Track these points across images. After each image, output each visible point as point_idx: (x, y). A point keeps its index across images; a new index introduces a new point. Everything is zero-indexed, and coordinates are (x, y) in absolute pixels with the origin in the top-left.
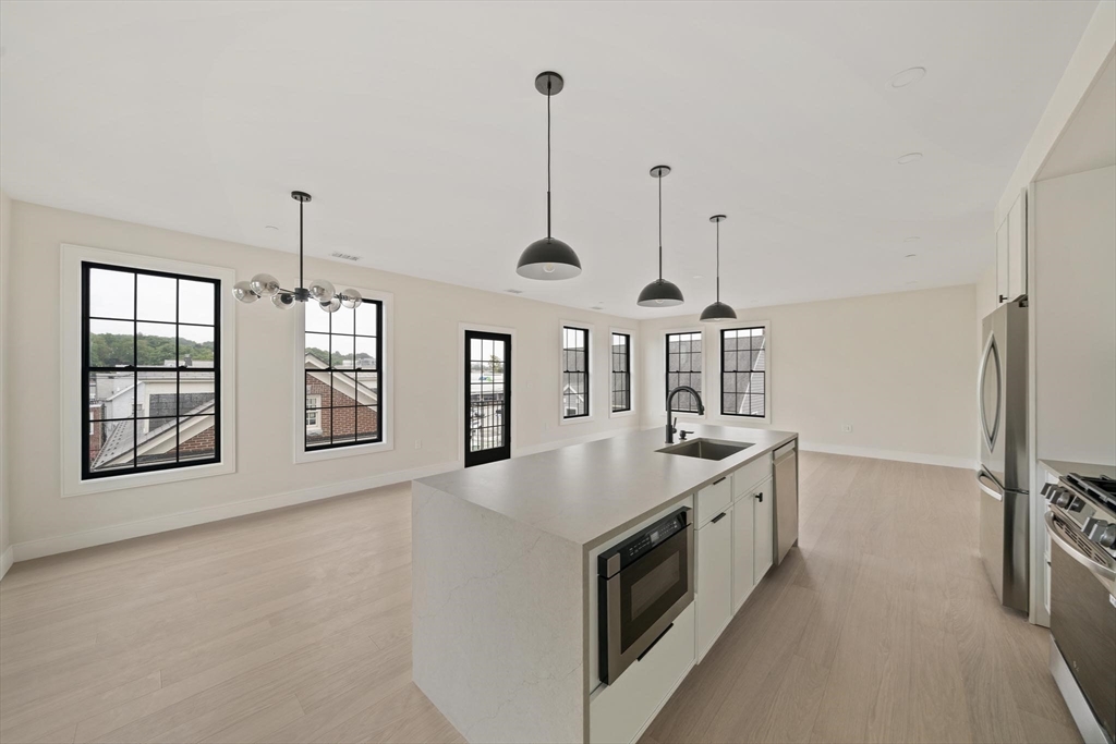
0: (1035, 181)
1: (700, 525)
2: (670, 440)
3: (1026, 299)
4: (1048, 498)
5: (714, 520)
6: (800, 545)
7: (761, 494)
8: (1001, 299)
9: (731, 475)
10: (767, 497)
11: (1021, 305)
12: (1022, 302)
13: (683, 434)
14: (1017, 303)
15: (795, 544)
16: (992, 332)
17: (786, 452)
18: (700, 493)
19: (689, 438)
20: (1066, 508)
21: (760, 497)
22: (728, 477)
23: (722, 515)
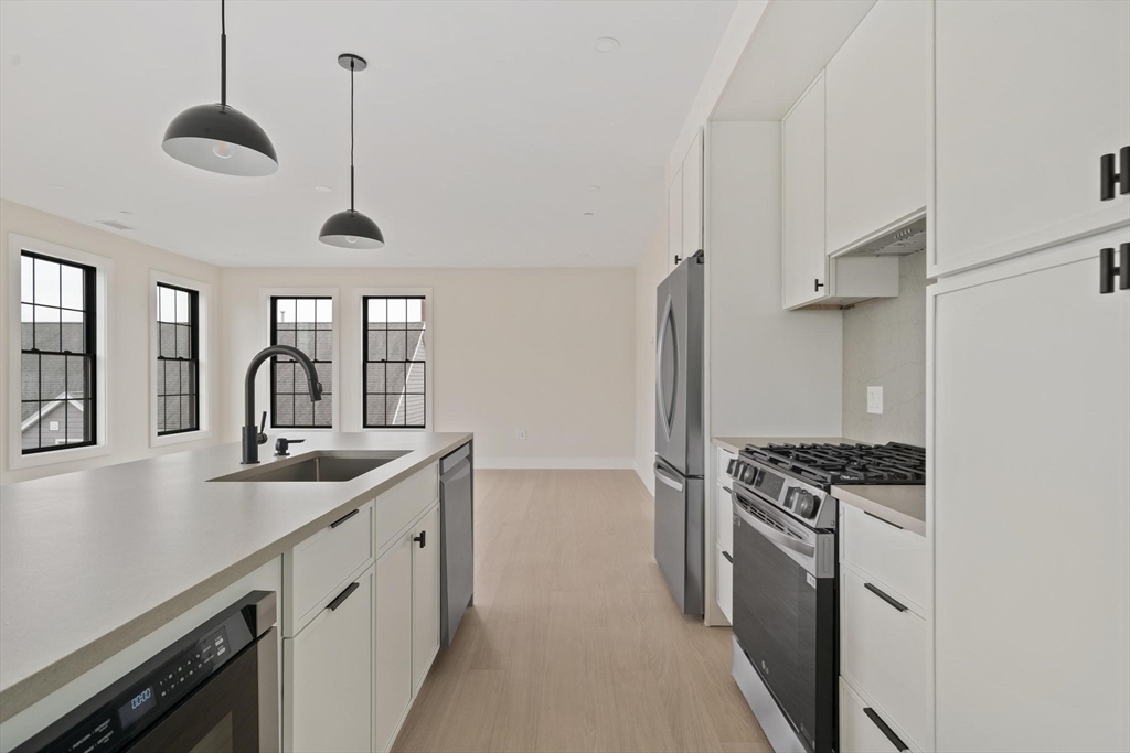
0: (710, 120)
1: (296, 627)
2: (251, 456)
3: (702, 255)
4: (736, 475)
5: (333, 605)
6: (475, 603)
7: (423, 534)
8: (677, 260)
9: (371, 503)
10: (432, 540)
11: (699, 262)
12: (699, 257)
13: (283, 446)
14: (696, 259)
15: (470, 604)
16: (669, 297)
17: (456, 462)
18: (299, 551)
19: (294, 451)
20: (751, 483)
21: (421, 539)
22: (364, 509)
23: (352, 587)
